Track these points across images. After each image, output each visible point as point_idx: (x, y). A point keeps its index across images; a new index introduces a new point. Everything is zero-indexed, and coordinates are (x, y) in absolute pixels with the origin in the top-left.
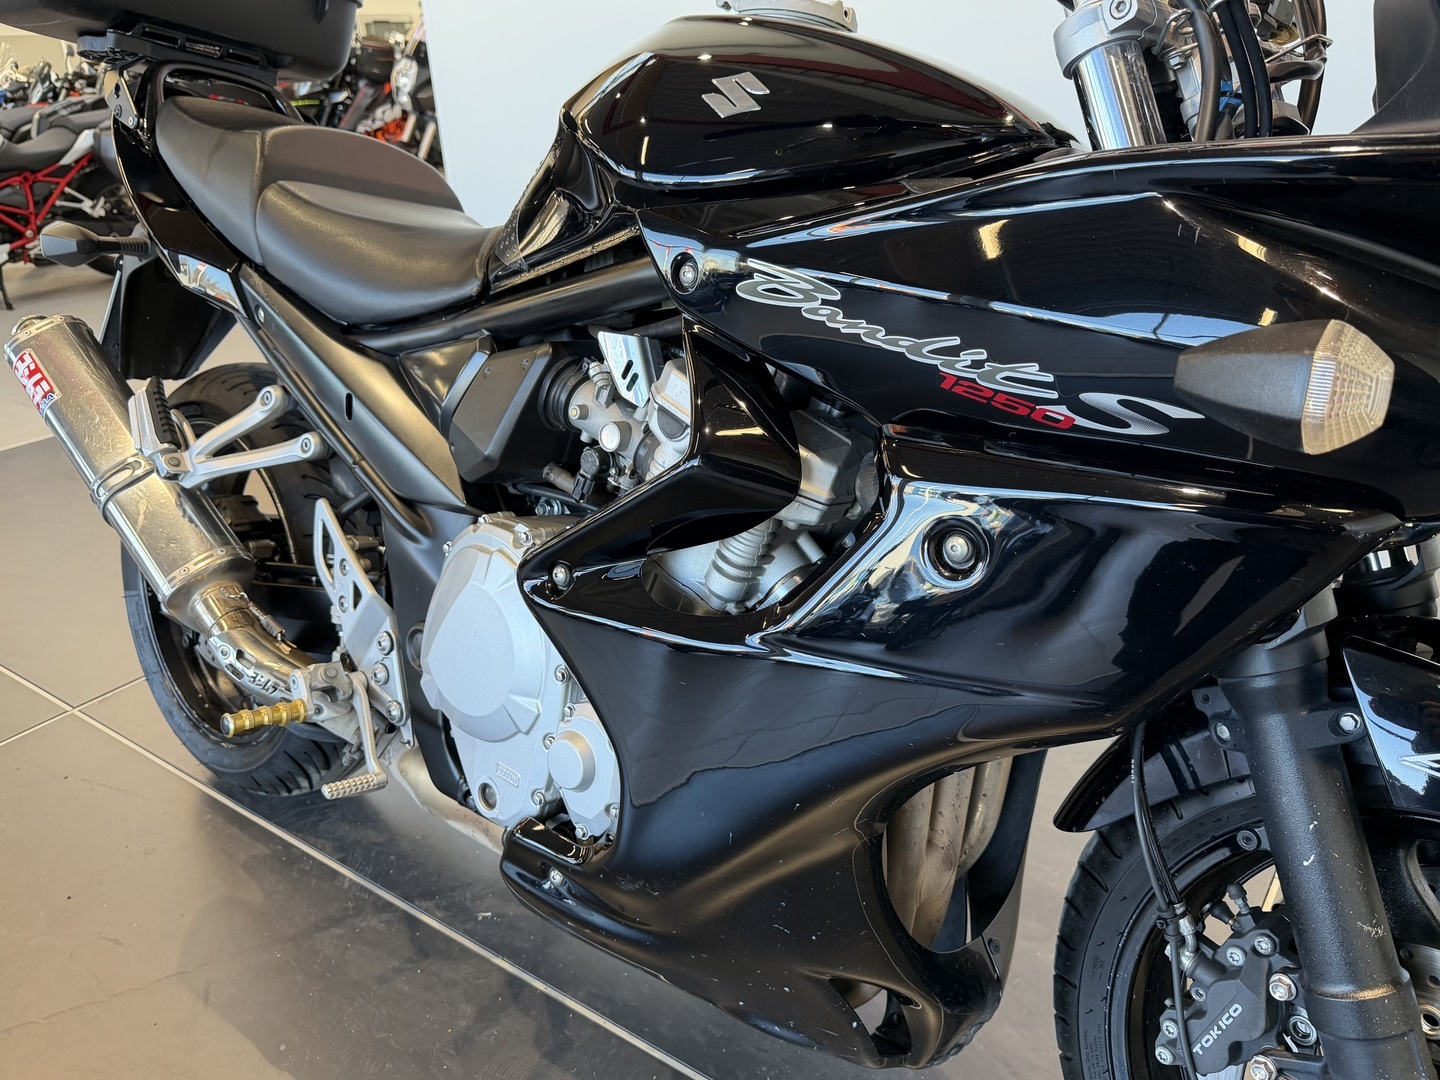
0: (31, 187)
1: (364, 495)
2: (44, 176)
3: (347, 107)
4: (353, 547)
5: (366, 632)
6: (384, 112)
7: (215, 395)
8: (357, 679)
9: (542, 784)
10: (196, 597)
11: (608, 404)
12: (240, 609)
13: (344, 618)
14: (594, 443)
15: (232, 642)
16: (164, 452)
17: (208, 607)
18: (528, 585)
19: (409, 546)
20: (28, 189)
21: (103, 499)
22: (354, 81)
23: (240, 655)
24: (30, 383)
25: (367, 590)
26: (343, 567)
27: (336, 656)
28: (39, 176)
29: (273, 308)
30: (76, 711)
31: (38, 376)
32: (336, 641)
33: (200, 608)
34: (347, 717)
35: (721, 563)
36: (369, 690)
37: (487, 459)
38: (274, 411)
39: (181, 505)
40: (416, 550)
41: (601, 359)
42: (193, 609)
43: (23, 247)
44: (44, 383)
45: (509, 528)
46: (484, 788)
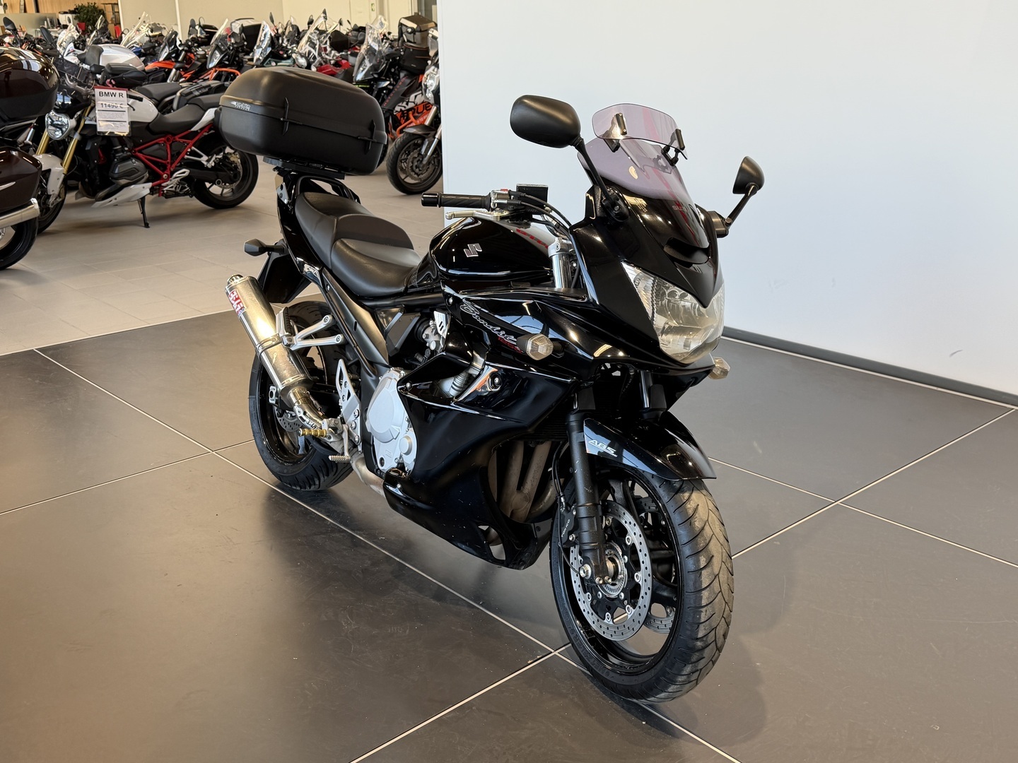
0: (171, 145)
1: (357, 359)
2: (180, 138)
3: (390, 91)
4: (350, 378)
5: (350, 408)
6: (416, 96)
7: (304, 314)
8: (345, 427)
9: (398, 457)
10: (291, 391)
11: (435, 335)
12: (306, 397)
13: (343, 404)
14: (429, 347)
15: (303, 409)
16: (286, 336)
17: (295, 396)
18: (399, 387)
19: (368, 377)
20: (168, 146)
21: (260, 351)
22: (397, 72)
23: (305, 413)
24: (235, 303)
25: (353, 393)
26: (345, 385)
27: (339, 418)
28: (177, 138)
29: (333, 285)
30: (214, 453)
31: (239, 301)
32: (340, 412)
33: (292, 396)
34: (339, 443)
35: (454, 386)
36: (349, 431)
37: (396, 349)
38: (328, 324)
39: (289, 357)
40: (370, 379)
41: (434, 320)
42: (289, 396)
43: (160, 185)
44: (241, 304)
45: (399, 372)
46: (382, 459)
